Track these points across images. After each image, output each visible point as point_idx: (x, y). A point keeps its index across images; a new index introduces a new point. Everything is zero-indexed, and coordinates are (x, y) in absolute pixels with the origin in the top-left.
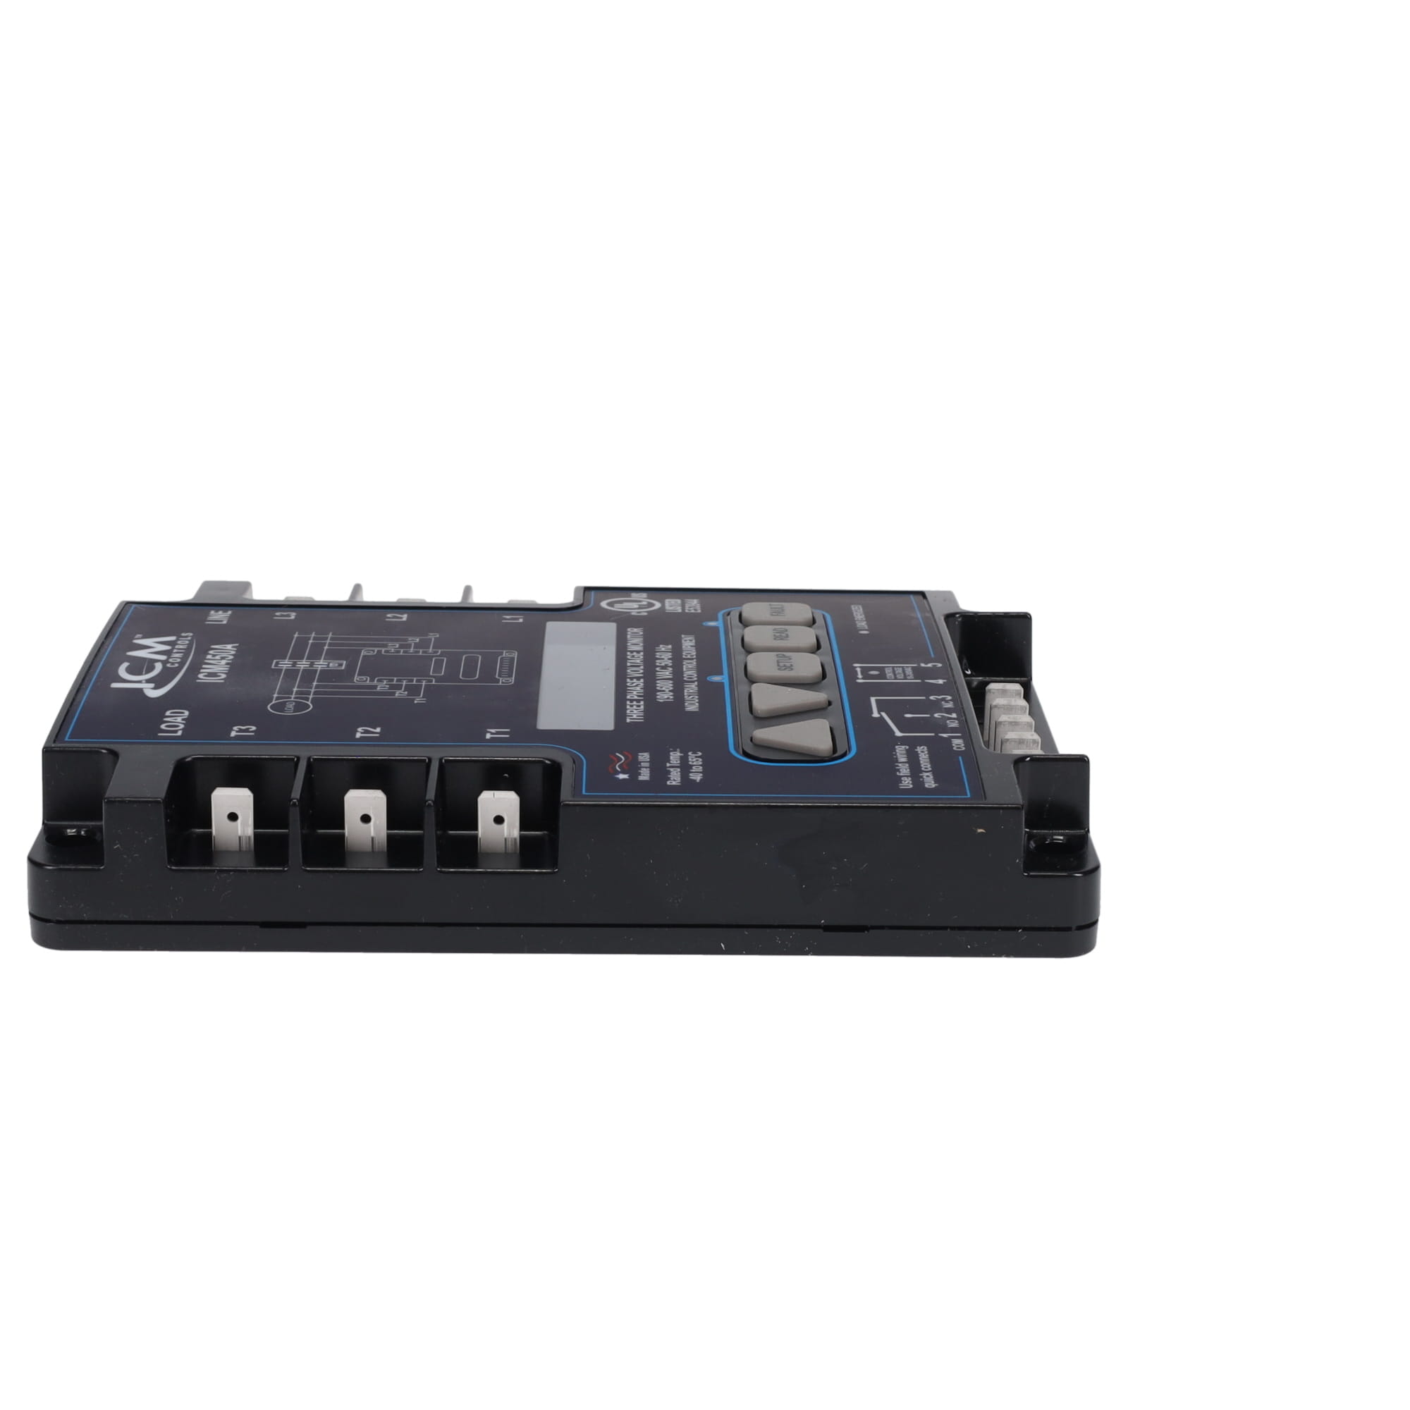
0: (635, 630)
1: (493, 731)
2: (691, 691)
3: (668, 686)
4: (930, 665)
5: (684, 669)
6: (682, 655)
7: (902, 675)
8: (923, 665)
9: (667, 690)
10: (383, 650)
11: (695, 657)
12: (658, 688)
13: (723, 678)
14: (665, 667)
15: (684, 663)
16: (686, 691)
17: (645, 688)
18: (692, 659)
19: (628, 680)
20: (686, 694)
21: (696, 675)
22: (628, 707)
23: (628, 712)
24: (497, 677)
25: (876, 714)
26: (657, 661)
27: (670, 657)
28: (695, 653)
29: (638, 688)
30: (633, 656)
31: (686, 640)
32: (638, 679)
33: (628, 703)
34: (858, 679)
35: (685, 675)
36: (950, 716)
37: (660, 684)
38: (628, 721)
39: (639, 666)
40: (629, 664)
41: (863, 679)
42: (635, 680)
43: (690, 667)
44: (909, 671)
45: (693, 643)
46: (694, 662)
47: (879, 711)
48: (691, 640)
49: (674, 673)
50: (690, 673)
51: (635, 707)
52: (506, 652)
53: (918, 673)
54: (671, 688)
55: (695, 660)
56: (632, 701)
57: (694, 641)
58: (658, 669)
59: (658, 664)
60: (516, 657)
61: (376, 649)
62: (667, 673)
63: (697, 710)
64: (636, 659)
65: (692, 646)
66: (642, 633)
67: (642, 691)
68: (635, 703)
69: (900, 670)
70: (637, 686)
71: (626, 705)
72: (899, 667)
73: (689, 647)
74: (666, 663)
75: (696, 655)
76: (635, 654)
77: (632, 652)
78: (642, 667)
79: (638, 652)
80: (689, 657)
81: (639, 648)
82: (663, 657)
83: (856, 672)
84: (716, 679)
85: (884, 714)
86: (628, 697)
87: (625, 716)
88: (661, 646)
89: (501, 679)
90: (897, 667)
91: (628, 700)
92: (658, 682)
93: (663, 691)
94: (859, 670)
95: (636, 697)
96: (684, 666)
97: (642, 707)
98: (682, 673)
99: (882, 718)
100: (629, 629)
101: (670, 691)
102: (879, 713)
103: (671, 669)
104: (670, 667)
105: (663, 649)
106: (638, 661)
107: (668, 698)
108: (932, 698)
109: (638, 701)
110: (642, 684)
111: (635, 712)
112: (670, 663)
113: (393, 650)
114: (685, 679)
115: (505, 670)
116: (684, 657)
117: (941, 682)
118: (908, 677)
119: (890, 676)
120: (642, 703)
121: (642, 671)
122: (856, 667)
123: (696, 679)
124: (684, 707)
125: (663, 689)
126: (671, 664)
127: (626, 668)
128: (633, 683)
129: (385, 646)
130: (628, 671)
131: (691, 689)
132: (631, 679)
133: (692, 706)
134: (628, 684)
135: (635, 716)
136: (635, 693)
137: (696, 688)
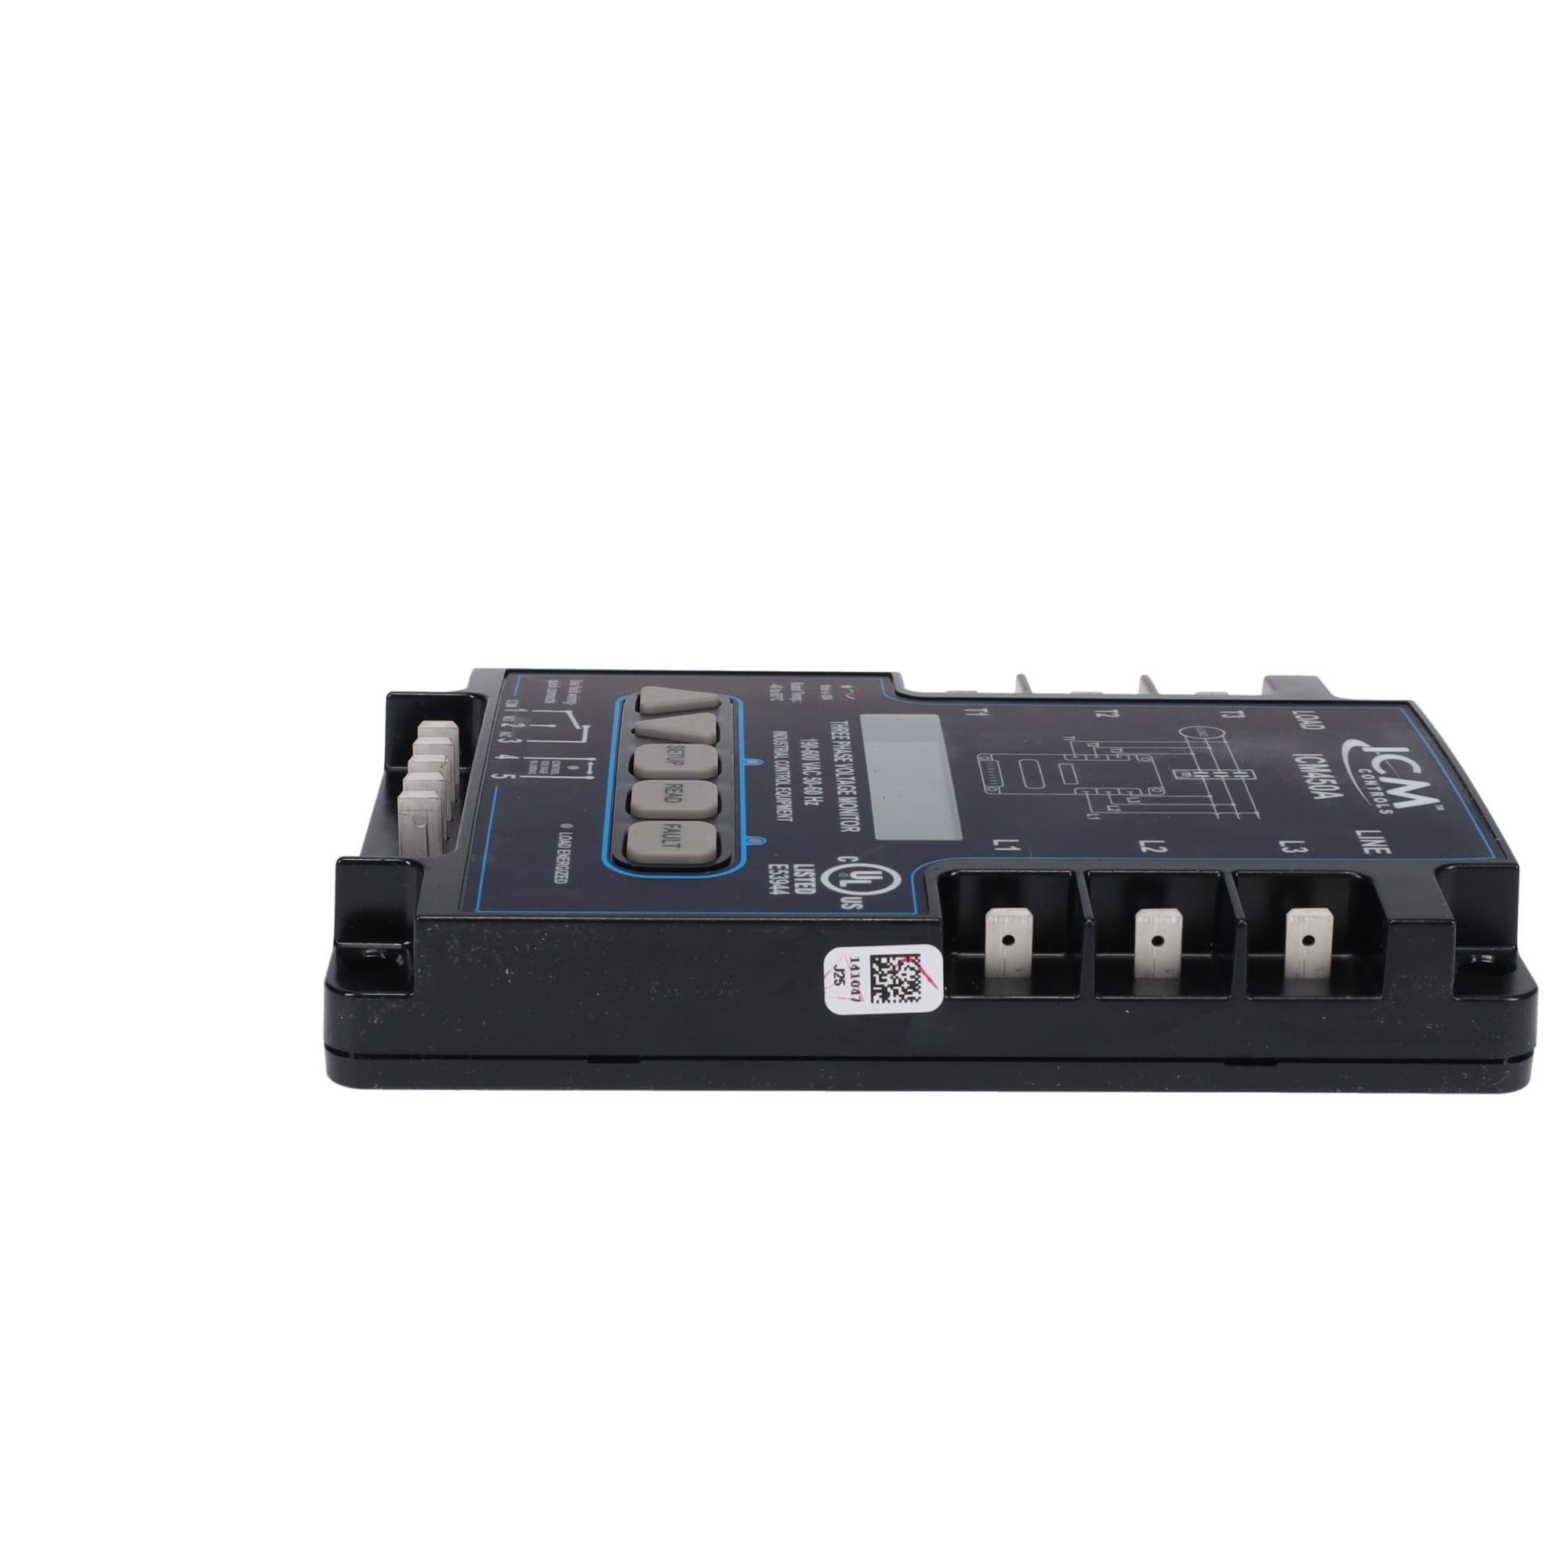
0: (850, 829)
1: (982, 714)
2: (781, 749)
3: (807, 754)
4: (505, 776)
5: (789, 773)
6: (792, 791)
7: (542, 765)
8: (513, 777)
9: (807, 750)
10: (1141, 794)
11: (777, 789)
12: (818, 752)
13: (746, 762)
14: (811, 775)
15: (789, 781)
16: (787, 749)
17: (832, 752)
18: (780, 786)
19: (851, 760)
20: (787, 746)
21: (776, 766)
22: (848, 734)
23: (847, 730)
24: (998, 762)
25: (586, 728)
26: (820, 783)
27: (805, 789)
28: (777, 793)
29: (839, 752)
30: (849, 789)
31: (788, 813)
32: (840, 762)
33: (848, 738)
34: (593, 761)
35: (788, 766)
36: (509, 725)
37: (816, 756)
38: (846, 723)
39: (841, 776)
40: (853, 778)
41: (588, 761)
42: (844, 760)
43: (783, 776)
44: (533, 769)
45: (780, 808)
46: (778, 782)
47: (581, 731)
48: (781, 812)
49: (801, 769)
50: (784, 769)
51: (841, 734)
52: (997, 792)
53: (522, 767)
54: (803, 752)
55: (777, 784)
56: (845, 740)
57: (778, 812)
58: (819, 773)
59: (820, 779)
60: (985, 787)
61: (1150, 795)
62: (808, 768)
63: (775, 732)
64: (845, 786)
65: (781, 804)
66: (842, 823)
67: (835, 749)
68: (841, 738)
69: (542, 771)
70: (841, 754)
71: (851, 736)
72: (542, 775)
73: (783, 803)
74: (810, 780)
75: (775, 792)
76: (847, 793)
77: (851, 795)
78: (837, 775)
79: (843, 795)
80: (784, 789)
81: (843, 800)
82: (814, 788)
83: (593, 769)
84: (753, 762)
85: (577, 727)
86: (849, 743)
87: (850, 726)
88: (817, 804)
89: (992, 760)
90: (545, 775)
91: (848, 740)
92: (818, 759)
93: (811, 749)
94: (590, 772)
95: (841, 743)
96: (789, 777)
97: (833, 734)
98: (791, 769)
99: (581, 724)
100: (858, 829)
101: (804, 749)
102: (582, 729)
103: (805, 773)
104: (806, 776)
105: (814, 799)
106: (842, 782)
107: (806, 742)
108: (520, 741)
109: (838, 739)
110: (835, 756)
111: (840, 730)
112: (806, 781)
113: (1131, 795)
114: (788, 762)
115: (991, 770)
116: (790, 789)
117: (502, 757)
118: (536, 762)
119: (556, 763)
120: (834, 738)
121: (837, 770)
122: (592, 775)
123: (776, 762)
124: (788, 734)
125: (812, 751)
126: (805, 779)
127: (856, 774)
128: (846, 757)
129: (1142, 799)
130: (852, 770)
131: (781, 751)
132: (848, 762)
133: (780, 737)
134: (851, 756)
135: (840, 726)
136: (842, 747)
137: (775, 752)
